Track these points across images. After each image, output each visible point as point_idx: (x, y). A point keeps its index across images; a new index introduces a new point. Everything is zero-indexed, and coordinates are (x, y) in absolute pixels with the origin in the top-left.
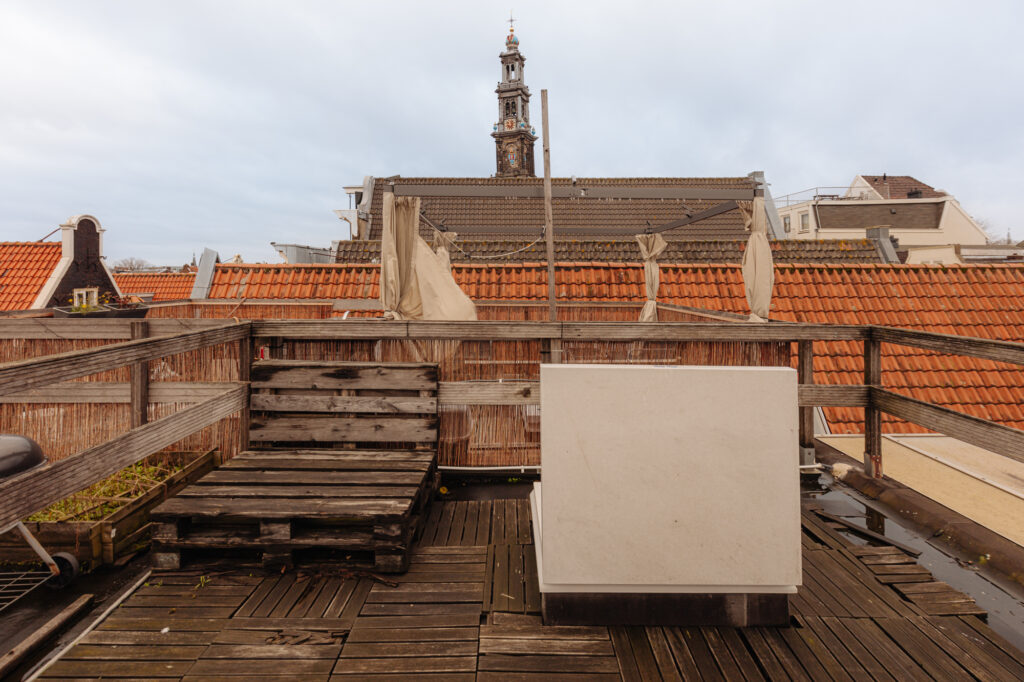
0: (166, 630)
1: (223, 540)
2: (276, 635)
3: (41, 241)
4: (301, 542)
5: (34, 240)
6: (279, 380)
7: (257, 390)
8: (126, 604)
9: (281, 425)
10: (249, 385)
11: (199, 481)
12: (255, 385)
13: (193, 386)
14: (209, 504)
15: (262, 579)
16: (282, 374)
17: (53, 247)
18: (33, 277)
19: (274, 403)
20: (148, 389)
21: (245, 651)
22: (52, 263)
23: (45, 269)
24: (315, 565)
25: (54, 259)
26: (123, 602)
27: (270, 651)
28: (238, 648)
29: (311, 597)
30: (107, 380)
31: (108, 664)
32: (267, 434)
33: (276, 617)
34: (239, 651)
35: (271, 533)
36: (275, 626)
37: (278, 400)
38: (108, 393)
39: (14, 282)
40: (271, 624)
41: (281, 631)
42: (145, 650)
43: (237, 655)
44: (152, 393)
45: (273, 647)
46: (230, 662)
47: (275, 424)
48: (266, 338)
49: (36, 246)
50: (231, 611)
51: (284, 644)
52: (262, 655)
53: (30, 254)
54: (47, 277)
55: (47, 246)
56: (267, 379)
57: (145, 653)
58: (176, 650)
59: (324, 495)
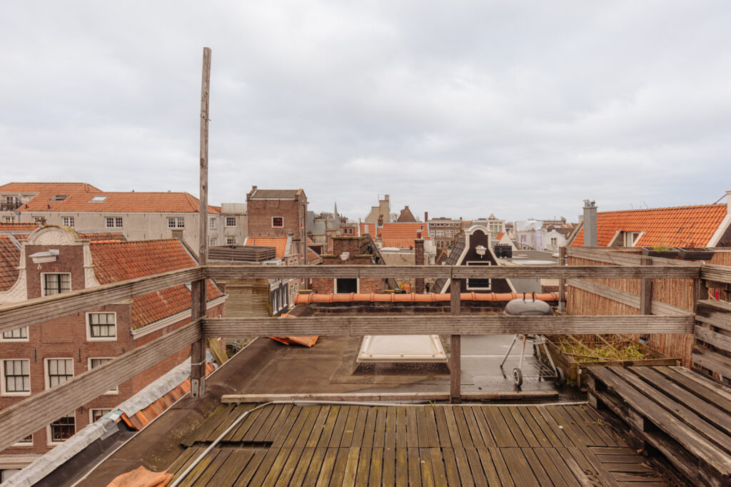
0: (561, 427)
1: (613, 405)
2: (594, 473)
3: (715, 204)
4: (650, 438)
5: (711, 203)
6: (716, 319)
7: (700, 323)
8: (566, 407)
9: (715, 358)
10: (694, 317)
11: (629, 367)
12: (699, 318)
13: (675, 309)
14: (613, 380)
15: (626, 446)
16: (718, 315)
17: (723, 207)
18: (709, 228)
19: (711, 338)
20: (651, 304)
21: (573, 464)
22: (721, 219)
23: (716, 223)
24: (664, 467)
25: (723, 215)
26: (566, 405)
27: (581, 475)
28: (572, 460)
29: (638, 478)
30: (633, 292)
31: (533, 420)
32: (705, 362)
33: (606, 467)
34: (571, 462)
35: (633, 419)
36: (599, 469)
37: (714, 336)
38: (633, 301)
39: (697, 231)
40: (598, 466)
41: (598, 474)
42: (547, 427)
43: (567, 461)
44: (653, 307)
45: (584, 475)
46: (562, 461)
47: (711, 356)
48: (712, 281)
49: (712, 207)
50: (592, 444)
51: (590, 479)
52: (575, 473)
53: (708, 212)
54: (717, 228)
55: (719, 207)
56: (707, 316)
57: (545, 428)
58: (554, 437)
59: (685, 419)
